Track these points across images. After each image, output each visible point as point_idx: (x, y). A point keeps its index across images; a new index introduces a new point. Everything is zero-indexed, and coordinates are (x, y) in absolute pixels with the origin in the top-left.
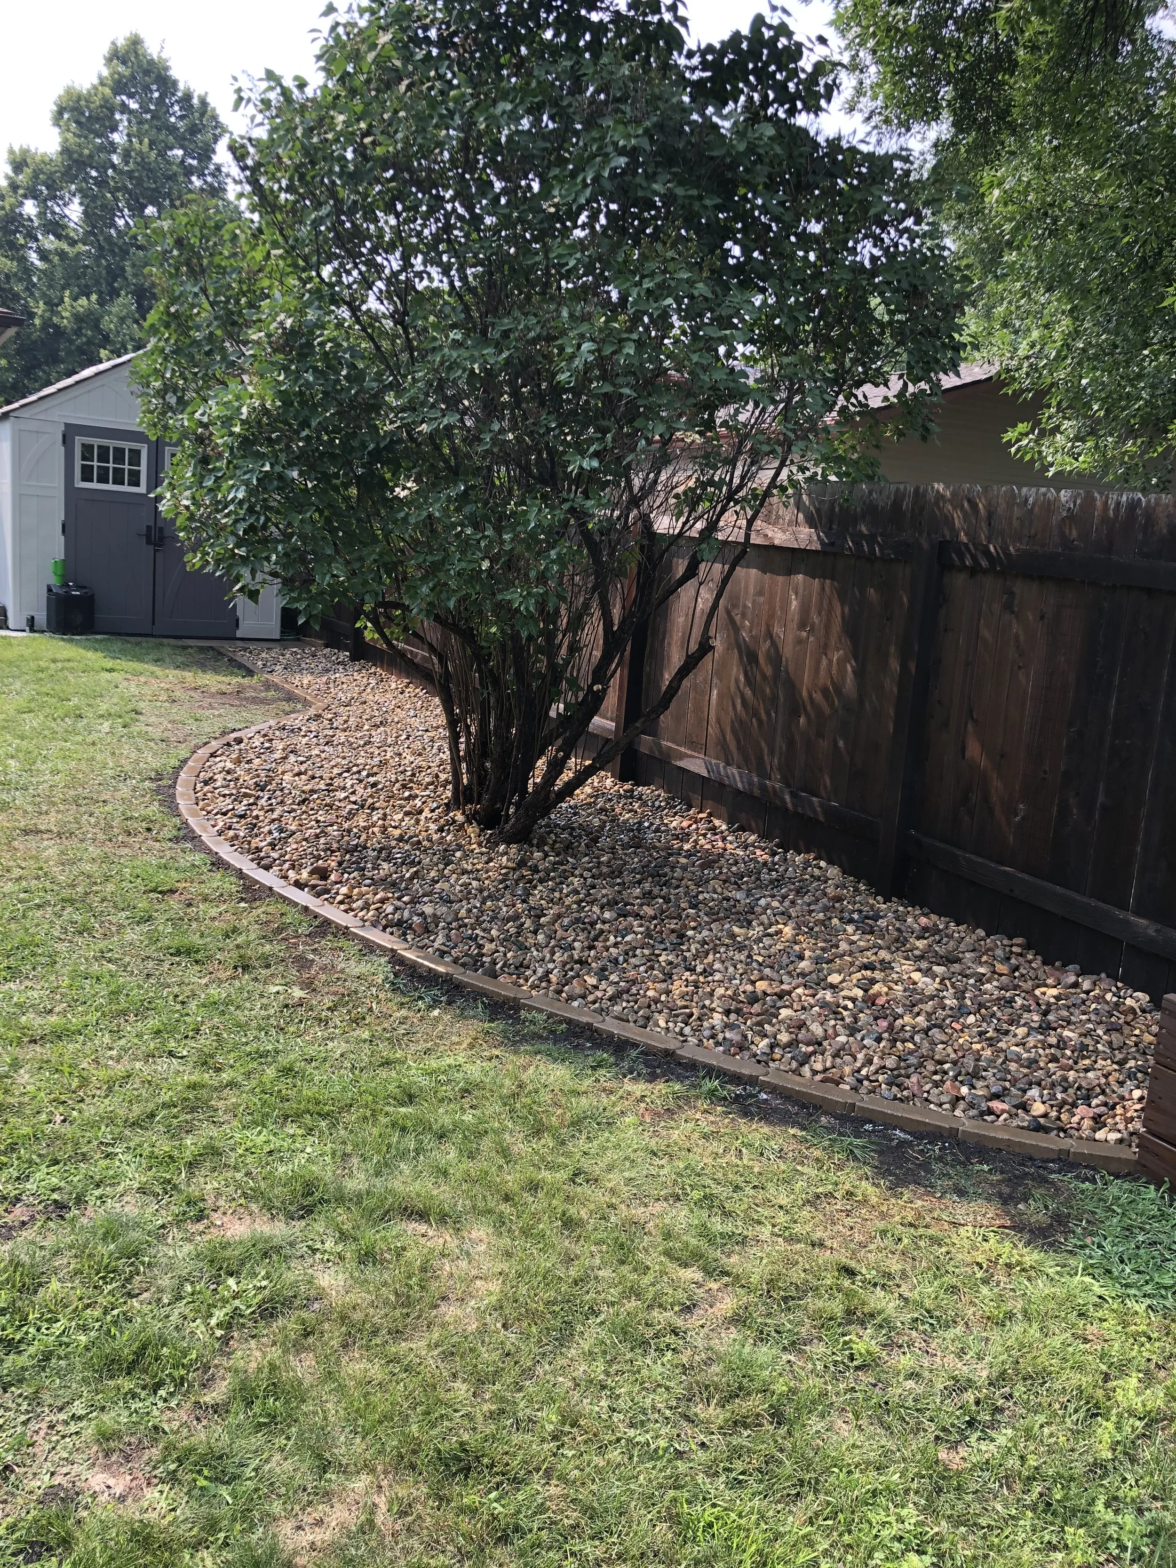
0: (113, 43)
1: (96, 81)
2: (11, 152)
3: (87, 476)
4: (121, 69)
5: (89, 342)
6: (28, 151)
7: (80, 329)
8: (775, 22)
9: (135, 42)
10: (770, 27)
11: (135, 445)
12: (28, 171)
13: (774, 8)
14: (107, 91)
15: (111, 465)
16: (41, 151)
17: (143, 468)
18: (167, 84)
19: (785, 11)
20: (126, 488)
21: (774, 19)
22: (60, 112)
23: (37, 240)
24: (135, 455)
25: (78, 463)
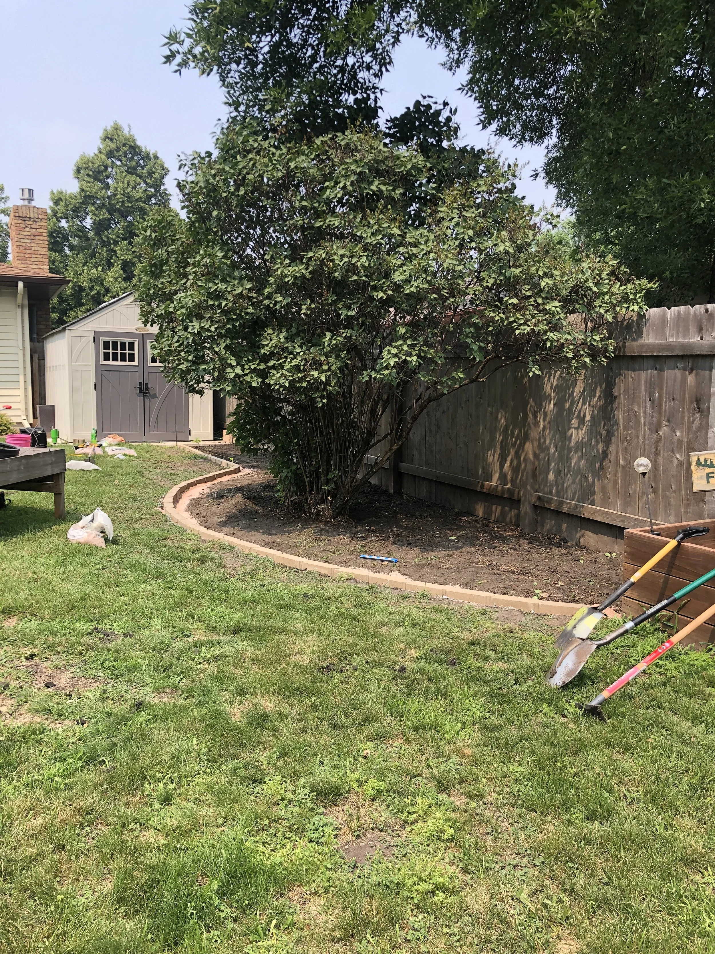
0: (106, 130)
1: (97, 152)
2: (53, 193)
3: (107, 358)
4: (110, 143)
5: (98, 293)
6: (61, 193)
7: (93, 286)
8: (426, 103)
9: (117, 128)
10: (423, 106)
11: (131, 340)
12: (62, 204)
13: (424, 97)
14: (103, 157)
15: (119, 351)
16: (69, 192)
17: (136, 352)
18: (134, 149)
19: (429, 97)
20: (127, 363)
21: (425, 102)
22: (78, 171)
23: (69, 240)
24: (132, 346)
25: (102, 351)
